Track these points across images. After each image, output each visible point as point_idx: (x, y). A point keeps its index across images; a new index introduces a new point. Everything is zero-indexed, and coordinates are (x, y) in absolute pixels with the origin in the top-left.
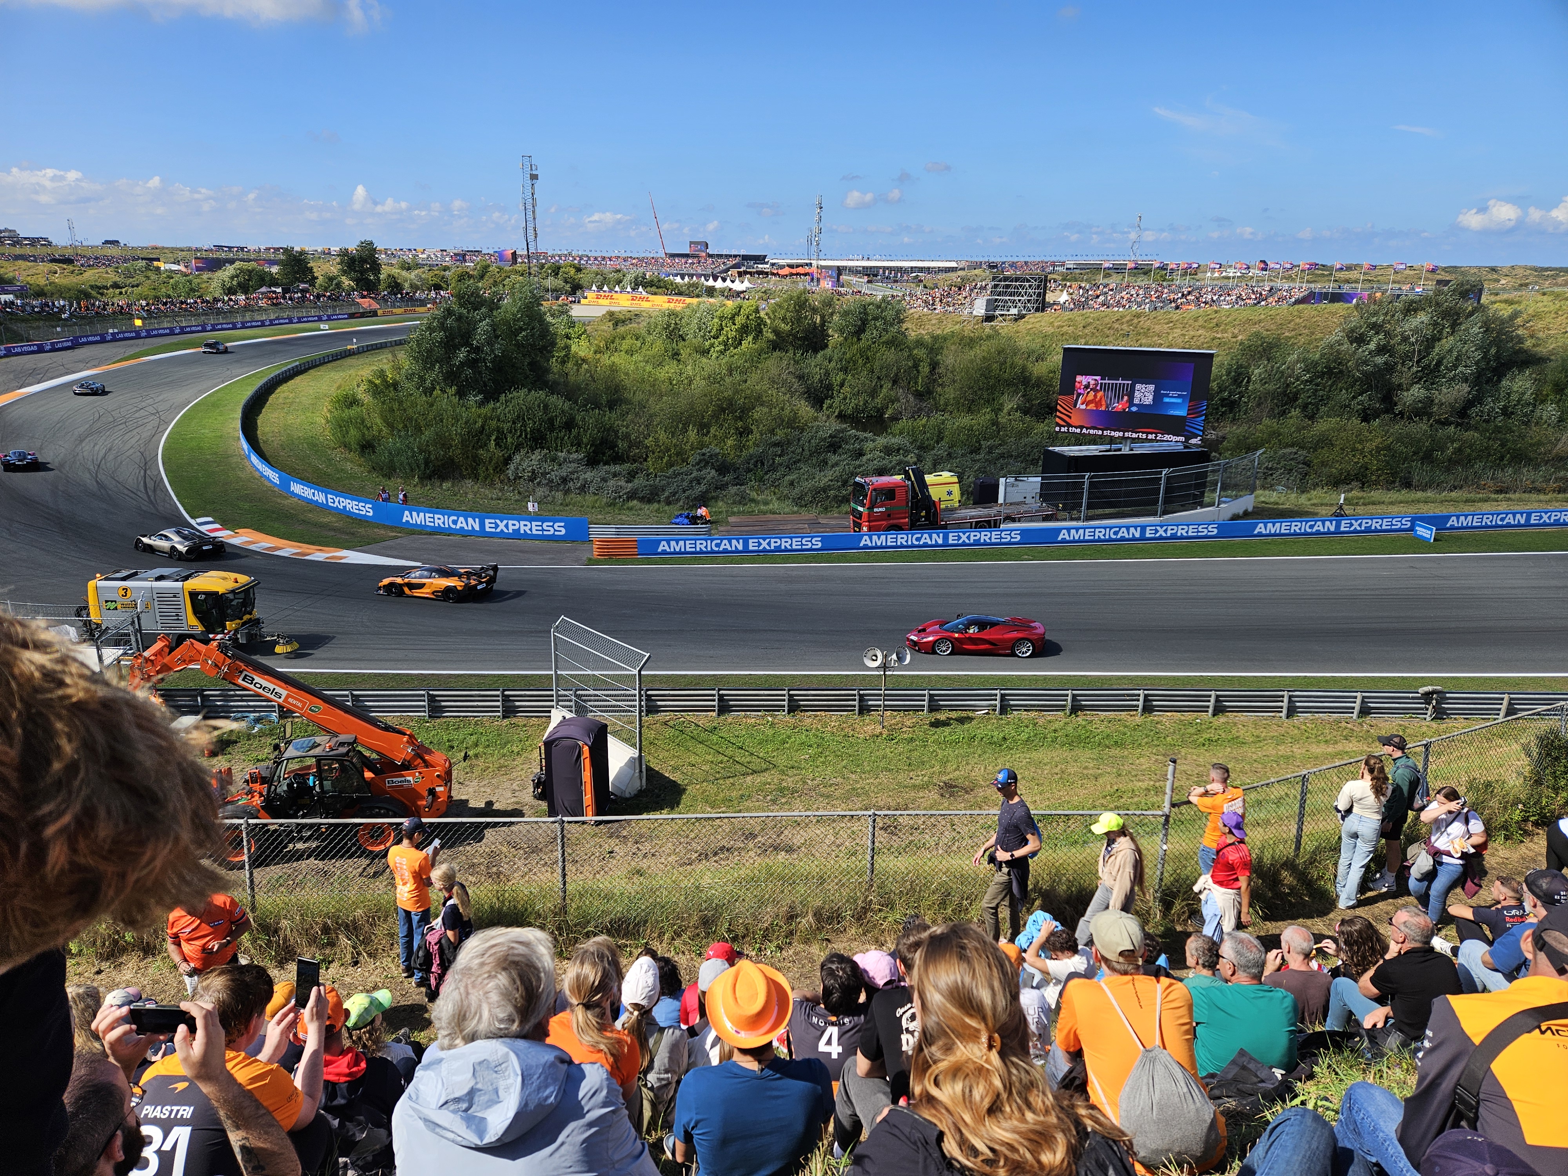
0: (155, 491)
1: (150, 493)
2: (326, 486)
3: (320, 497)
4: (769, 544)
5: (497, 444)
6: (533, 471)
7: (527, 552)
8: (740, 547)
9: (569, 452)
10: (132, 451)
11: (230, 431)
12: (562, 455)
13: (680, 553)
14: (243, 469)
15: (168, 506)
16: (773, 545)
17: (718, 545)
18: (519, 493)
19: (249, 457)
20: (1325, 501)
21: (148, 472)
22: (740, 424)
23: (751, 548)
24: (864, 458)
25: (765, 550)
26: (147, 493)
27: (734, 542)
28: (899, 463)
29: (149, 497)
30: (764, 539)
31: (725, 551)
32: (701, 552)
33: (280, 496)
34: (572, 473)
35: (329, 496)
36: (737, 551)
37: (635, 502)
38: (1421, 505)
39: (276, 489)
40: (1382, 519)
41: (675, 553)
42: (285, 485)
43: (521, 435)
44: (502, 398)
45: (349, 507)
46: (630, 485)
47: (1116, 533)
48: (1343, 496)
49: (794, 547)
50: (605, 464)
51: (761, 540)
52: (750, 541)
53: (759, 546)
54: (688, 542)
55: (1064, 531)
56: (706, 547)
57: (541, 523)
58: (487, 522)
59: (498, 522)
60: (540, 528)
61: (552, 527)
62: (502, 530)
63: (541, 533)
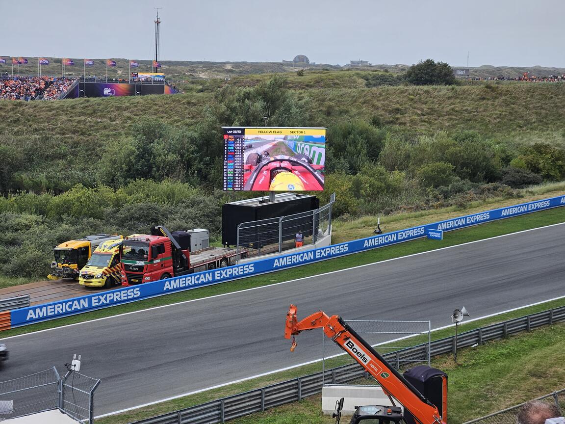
4: (106, 299)
8: (86, 306)
13: (44, 318)
16: (108, 299)
17: (70, 306)
23: (94, 305)
25: (103, 305)
27: (82, 301)
30: (102, 295)
31: (76, 310)
32: (59, 314)
36: (84, 309)
41: (40, 319)
49: (123, 298)
51: (100, 297)
52: (93, 298)
53: (99, 302)
54: (49, 307)
55: (276, 260)
56: (62, 310)
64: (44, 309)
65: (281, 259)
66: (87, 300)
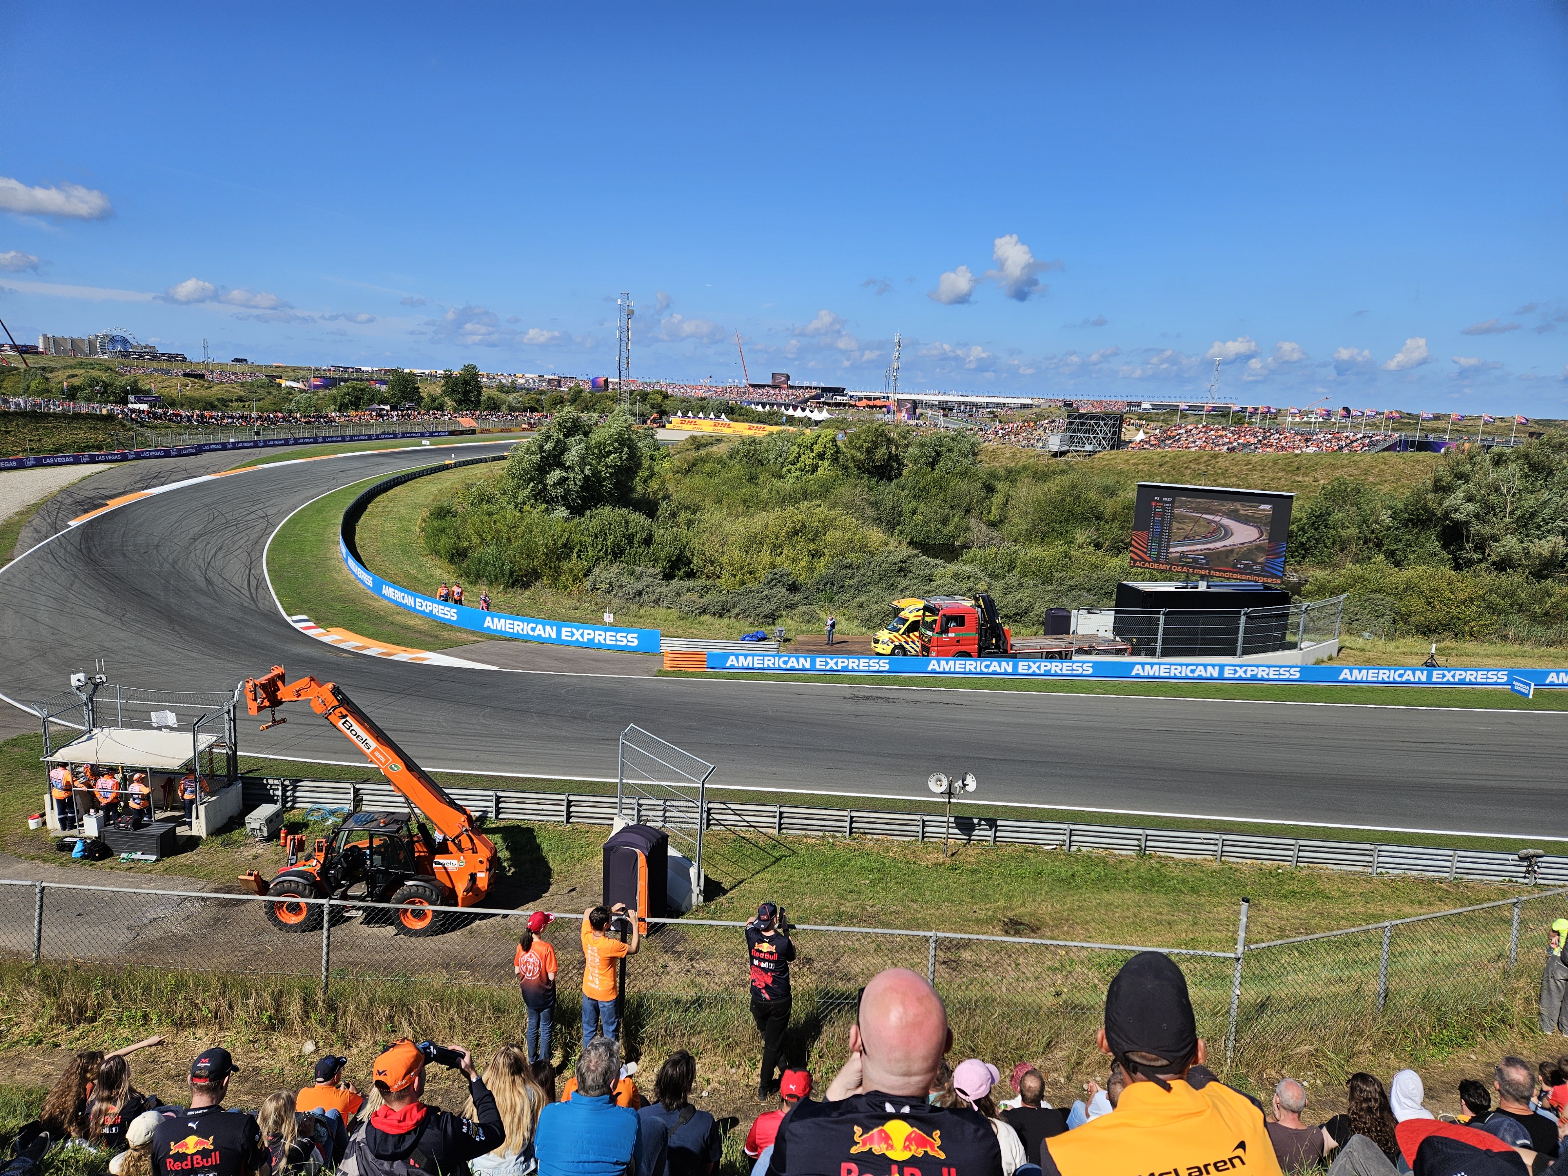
0: (257, 589)
1: (253, 591)
2: (415, 590)
3: (409, 601)
4: (836, 663)
5: (579, 556)
6: (610, 584)
7: (600, 661)
8: (808, 666)
9: (646, 566)
10: (241, 550)
11: (331, 535)
12: (638, 569)
13: (748, 668)
14: (339, 571)
15: (267, 603)
16: (840, 665)
17: (785, 662)
18: (596, 604)
19: (346, 560)
20: (1415, 650)
21: (253, 571)
22: (812, 546)
23: (818, 667)
24: (934, 584)
25: (832, 669)
26: (250, 590)
27: (802, 660)
28: (970, 590)
29: (251, 594)
30: (832, 658)
31: (793, 669)
32: (768, 669)
33: (372, 598)
34: (647, 587)
35: (418, 600)
36: (804, 669)
37: (706, 618)
38: (1519, 660)
39: (369, 591)
40: (1477, 671)
41: (743, 668)
42: (377, 588)
43: (601, 550)
44: (588, 513)
45: (435, 611)
46: (702, 600)
47: (1193, 671)
48: (1434, 645)
49: (861, 668)
50: (681, 579)
51: (829, 660)
52: (818, 660)
53: (826, 666)
54: (756, 658)
55: (1139, 667)
56: (774, 664)
57: (614, 634)
58: (564, 629)
59: (574, 630)
60: (614, 638)
61: (626, 637)
62: (577, 639)
63: (614, 643)
64: (750, 658)
65: (1147, 667)
66: (809, 659)
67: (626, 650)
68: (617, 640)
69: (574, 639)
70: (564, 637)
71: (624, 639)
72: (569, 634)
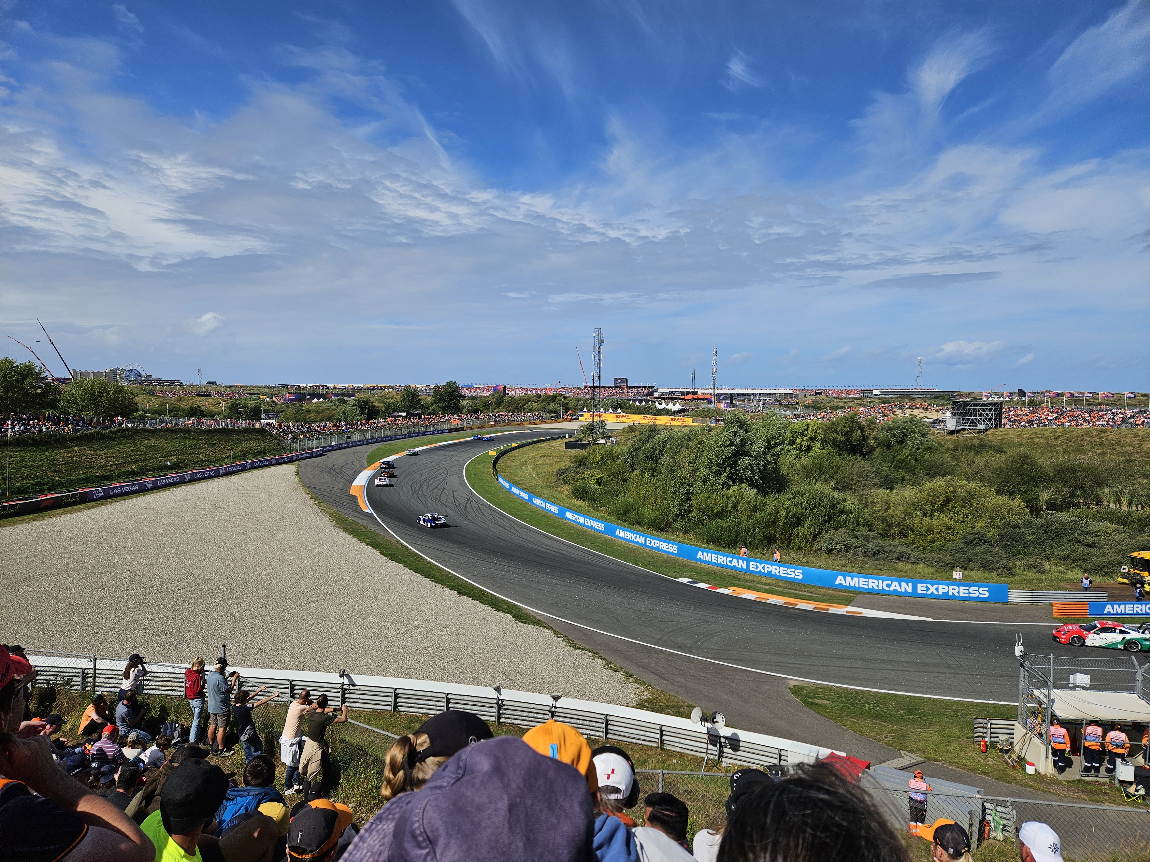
13: (1121, 614)
41: (1117, 614)
54: (1127, 606)
56: (1141, 610)
57: (967, 588)
58: (919, 585)
59: (929, 586)
60: (967, 592)
61: (978, 591)
62: (932, 593)
63: (967, 595)
64: (1122, 606)
67: (977, 600)
68: (969, 593)
69: (929, 592)
70: (919, 591)
71: (977, 593)
72: (925, 589)
